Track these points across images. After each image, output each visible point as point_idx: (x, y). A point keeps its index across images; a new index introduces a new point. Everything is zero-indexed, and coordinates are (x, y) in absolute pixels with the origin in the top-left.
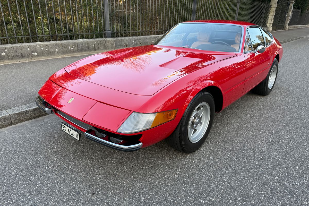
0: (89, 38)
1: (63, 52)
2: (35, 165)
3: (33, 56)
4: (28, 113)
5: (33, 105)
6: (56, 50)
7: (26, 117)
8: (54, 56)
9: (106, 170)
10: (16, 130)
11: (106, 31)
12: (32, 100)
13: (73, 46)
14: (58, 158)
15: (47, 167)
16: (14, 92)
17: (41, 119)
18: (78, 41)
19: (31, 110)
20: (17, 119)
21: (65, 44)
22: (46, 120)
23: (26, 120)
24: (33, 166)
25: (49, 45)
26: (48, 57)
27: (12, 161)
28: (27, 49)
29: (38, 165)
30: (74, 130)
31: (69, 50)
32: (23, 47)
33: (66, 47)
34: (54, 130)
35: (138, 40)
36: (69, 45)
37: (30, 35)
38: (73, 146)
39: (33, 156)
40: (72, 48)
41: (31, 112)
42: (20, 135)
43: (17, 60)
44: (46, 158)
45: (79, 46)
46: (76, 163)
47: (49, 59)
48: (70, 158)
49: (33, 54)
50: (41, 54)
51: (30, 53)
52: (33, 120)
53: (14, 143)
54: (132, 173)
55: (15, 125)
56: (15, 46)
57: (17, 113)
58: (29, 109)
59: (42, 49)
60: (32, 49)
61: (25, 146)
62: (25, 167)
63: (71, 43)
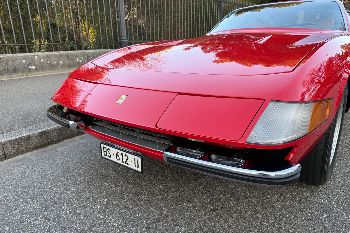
0: (102, 49)
1: (69, 65)
2: (55, 224)
3: (30, 70)
4: (31, 139)
5: (38, 127)
6: (60, 63)
7: (28, 145)
8: (58, 71)
9: (193, 226)
10: (13, 167)
11: (122, 39)
12: (35, 120)
13: (82, 58)
14: (97, 209)
15: (80, 227)
16: (7, 112)
17: (51, 148)
18: (88, 52)
19: (36, 134)
20: (14, 150)
21: (72, 55)
22: (61, 149)
23: (27, 150)
24: (53, 226)
25: (52, 56)
26: (50, 72)
27: (10, 221)
28: (21, 61)
29: (62, 224)
30: (130, 152)
31: (77, 63)
32: (16, 58)
33: (73, 59)
34: (77, 163)
36: (77, 56)
37: (26, 42)
38: (116, 185)
39: (49, 207)
40: (80, 61)
41: (36, 137)
42: (21, 174)
43: (8, 76)
44: (74, 210)
45: (89, 58)
46: (131, 215)
47: (51, 74)
48: (117, 207)
49: (30, 67)
50: (41, 67)
51: (26, 66)
52: (40, 150)
53: (11, 188)
54: (245, 228)
55: (11, 159)
56: (5, 57)
57: (14, 140)
58: (32, 133)
59: (42, 60)
60: (29, 61)
61: (33, 191)
62: (37, 231)
63: (79, 53)
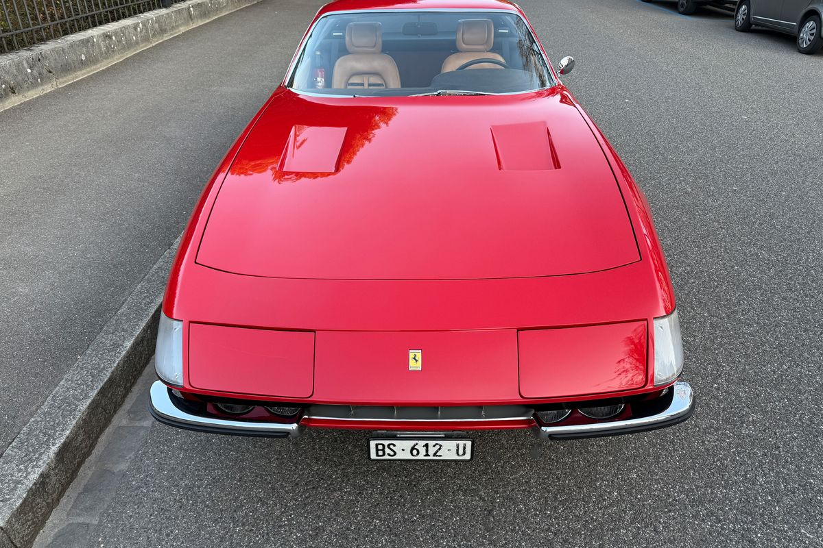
4: (47, 480)
7: (48, 498)
20: (29, 526)
23: (50, 509)
30: (442, 437)
35: (39, 60)
57: (21, 506)
58: (45, 465)
